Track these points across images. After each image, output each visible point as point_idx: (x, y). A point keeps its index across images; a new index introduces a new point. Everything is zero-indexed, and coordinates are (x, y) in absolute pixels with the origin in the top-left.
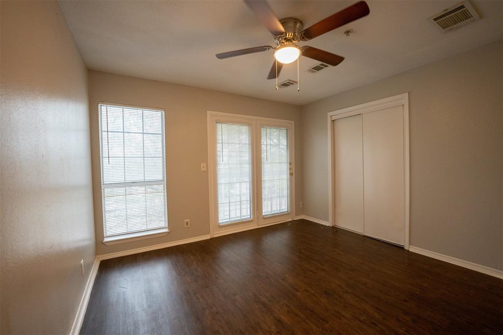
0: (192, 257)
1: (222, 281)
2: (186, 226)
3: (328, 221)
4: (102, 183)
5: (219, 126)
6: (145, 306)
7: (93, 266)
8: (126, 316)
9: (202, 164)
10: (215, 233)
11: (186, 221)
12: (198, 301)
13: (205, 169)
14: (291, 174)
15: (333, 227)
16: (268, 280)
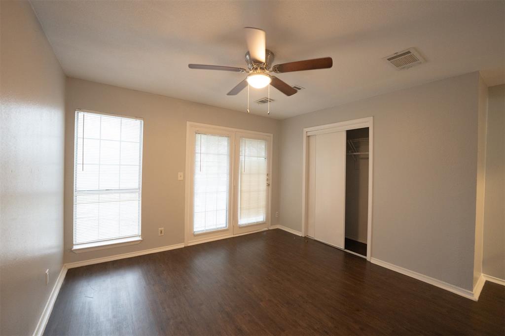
0: (163, 266)
1: (190, 291)
2: (160, 235)
3: (301, 232)
4: (74, 190)
5: (198, 136)
6: (110, 316)
7: (60, 274)
8: (89, 326)
9: (179, 173)
10: (189, 242)
11: (160, 229)
12: (164, 311)
13: (182, 178)
14: (268, 185)
15: (305, 237)
16: (235, 290)
